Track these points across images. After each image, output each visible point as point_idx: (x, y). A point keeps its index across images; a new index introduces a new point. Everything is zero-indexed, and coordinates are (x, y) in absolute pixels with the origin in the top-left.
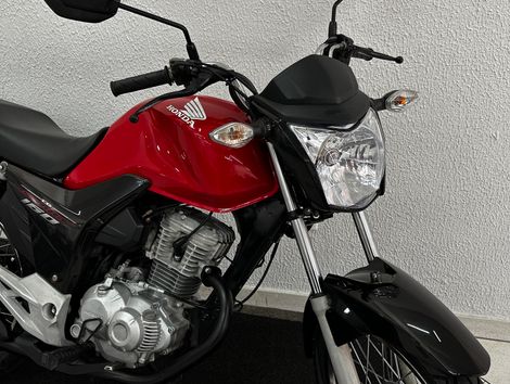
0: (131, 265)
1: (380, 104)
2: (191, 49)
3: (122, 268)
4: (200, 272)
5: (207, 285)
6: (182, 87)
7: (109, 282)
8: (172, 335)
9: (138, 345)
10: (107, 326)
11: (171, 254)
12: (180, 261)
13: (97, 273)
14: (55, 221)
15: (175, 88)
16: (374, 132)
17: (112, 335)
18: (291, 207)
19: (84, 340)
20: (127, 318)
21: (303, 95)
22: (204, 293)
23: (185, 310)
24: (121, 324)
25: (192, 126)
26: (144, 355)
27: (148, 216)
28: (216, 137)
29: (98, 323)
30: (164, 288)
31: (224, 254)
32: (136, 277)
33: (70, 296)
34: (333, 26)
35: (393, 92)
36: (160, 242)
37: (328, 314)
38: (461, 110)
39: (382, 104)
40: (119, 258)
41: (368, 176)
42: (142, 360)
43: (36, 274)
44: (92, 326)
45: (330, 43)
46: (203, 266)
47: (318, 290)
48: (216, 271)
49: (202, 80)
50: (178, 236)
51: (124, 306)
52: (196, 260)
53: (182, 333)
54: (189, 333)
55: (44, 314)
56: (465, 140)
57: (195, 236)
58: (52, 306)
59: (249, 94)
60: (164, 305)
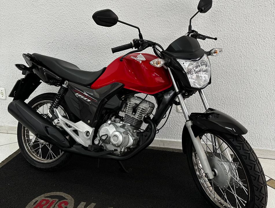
0: (116, 118)
1: (208, 53)
2: (141, 36)
3: (113, 118)
4: (143, 118)
5: (146, 123)
6: (137, 49)
7: (109, 122)
8: (133, 141)
9: (121, 144)
10: (110, 137)
11: (131, 112)
12: (135, 115)
13: (104, 120)
14: (89, 100)
15: (134, 49)
16: (206, 61)
17: (112, 140)
18: (177, 90)
19: (100, 145)
20: (117, 133)
21: (181, 49)
22: (144, 126)
23: (137, 133)
24: (115, 136)
25: (141, 62)
26: (123, 148)
27: (123, 98)
28: (152, 63)
29: (107, 136)
30: (130, 123)
31: (151, 113)
32: (119, 121)
33: (94, 128)
34: (190, 27)
35: (213, 49)
36: (128, 108)
37: (192, 127)
38: (242, 59)
39: (209, 53)
40: (111, 116)
41: (205, 77)
42: (123, 150)
43: (81, 121)
44: (104, 138)
45: (189, 33)
46: (144, 115)
47: (188, 119)
48: (149, 117)
49: (144, 46)
50: (134, 105)
51: (115, 130)
52: (141, 113)
53: (137, 141)
54: (139, 142)
55: (85, 135)
56: (245, 72)
57: (141, 104)
58: (88, 132)
59: (161, 50)
60: (130, 131)
